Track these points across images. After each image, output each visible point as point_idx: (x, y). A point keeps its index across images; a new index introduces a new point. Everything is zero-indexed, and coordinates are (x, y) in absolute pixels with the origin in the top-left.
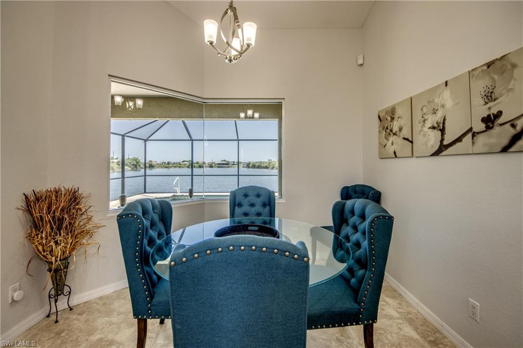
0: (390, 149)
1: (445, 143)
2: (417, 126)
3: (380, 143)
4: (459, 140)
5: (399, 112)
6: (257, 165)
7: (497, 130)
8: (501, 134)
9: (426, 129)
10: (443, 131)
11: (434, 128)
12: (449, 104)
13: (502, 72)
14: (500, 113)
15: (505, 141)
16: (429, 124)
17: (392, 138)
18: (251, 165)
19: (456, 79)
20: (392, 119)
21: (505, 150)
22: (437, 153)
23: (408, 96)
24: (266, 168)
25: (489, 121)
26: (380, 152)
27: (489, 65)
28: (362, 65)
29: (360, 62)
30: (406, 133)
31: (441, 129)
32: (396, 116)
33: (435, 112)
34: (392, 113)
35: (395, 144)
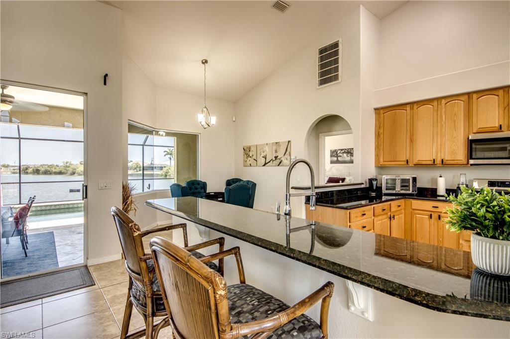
0: (249, 163)
1: (267, 162)
2: (258, 156)
3: (244, 160)
4: (269, 162)
5: (252, 149)
6: (42, 169)
7: (277, 160)
8: (278, 161)
9: (261, 157)
10: (266, 158)
11: (263, 157)
12: (267, 151)
13: (278, 146)
14: (277, 156)
15: (278, 163)
16: (262, 156)
17: (249, 159)
18: (30, 170)
19: (270, 144)
20: (250, 151)
21: (278, 165)
22: (264, 165)
23: (256, 144)
24: (60, 173)
25: (276, 157)
26: (244, 164)
27: (276, 143)
28: (234, 121)
29: (234, 120)
30: (254, 157)
31: (265, 157)
32: (251, 150)
33: (264, 152)
34: (249, 148)
35: (250, 161)
